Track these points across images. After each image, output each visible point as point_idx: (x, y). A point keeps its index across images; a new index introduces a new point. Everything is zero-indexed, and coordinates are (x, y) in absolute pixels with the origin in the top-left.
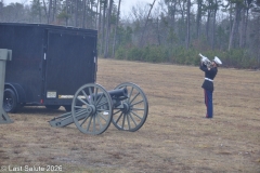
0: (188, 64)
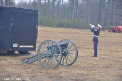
0: (53, 26)
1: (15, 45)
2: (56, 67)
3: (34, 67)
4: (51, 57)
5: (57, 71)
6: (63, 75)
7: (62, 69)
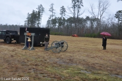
1: (41, 43)
2: (59, 53)
3: (49, 52)
4: (57, 48)
5: (60, 55)
6: (63, 56)
7: (61, 53)
